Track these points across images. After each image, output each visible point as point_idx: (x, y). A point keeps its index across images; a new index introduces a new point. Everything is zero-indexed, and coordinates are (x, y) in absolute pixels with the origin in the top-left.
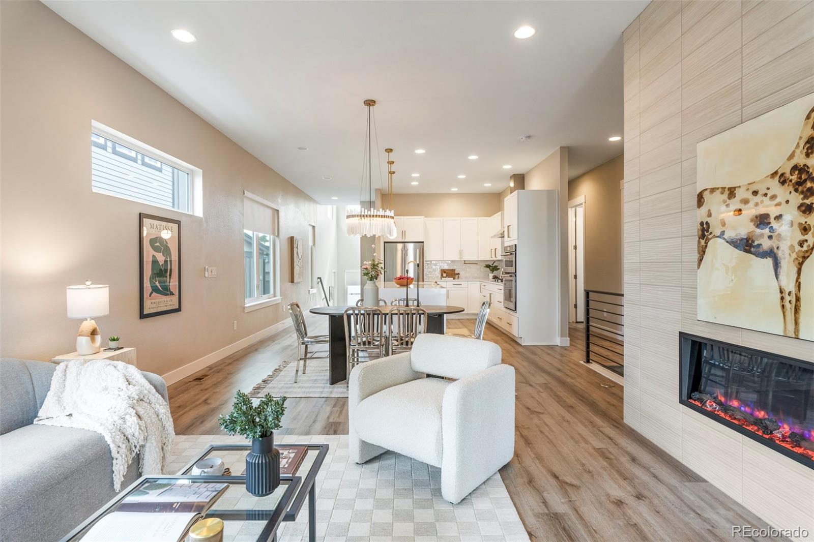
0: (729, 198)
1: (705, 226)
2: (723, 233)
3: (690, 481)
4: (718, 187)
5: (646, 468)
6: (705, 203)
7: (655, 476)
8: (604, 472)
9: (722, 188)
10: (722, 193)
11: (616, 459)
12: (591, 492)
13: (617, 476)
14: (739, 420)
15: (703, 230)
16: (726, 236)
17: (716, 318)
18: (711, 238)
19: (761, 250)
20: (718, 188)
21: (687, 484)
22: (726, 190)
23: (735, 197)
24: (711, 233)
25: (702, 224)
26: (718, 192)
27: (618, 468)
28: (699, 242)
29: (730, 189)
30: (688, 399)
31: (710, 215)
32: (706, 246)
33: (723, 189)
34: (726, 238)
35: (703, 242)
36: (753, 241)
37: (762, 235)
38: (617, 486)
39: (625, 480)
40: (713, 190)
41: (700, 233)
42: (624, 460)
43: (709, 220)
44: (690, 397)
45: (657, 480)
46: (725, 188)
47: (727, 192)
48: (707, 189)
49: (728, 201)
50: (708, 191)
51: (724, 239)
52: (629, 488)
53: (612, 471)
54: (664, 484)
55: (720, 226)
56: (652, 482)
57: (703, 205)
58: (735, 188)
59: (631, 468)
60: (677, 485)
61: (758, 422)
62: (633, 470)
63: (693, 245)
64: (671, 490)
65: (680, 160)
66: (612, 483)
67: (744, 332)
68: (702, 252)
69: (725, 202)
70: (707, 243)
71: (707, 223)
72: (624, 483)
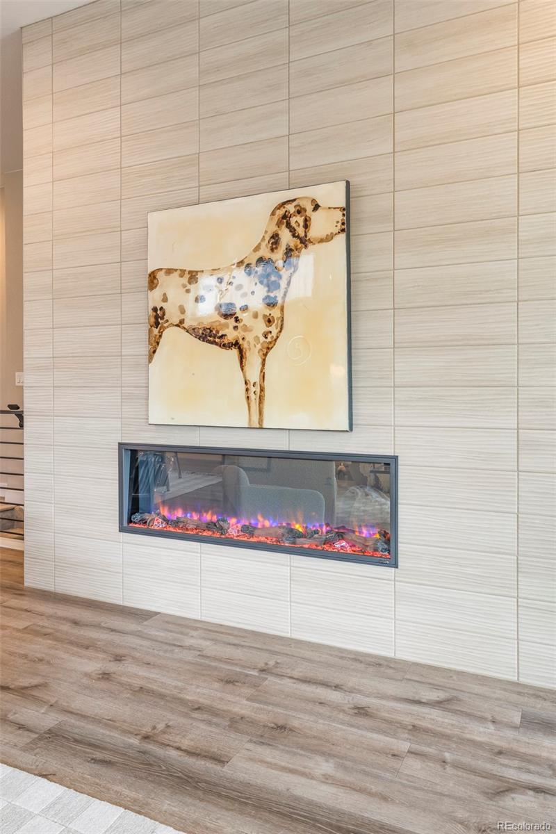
0: (190, 283)
1: (159, 312)
2: (182, 322)
3: (146, 620)
4: (177, 268)
5: (97, 626)
6: (159, 285)
7: (113, 630)
8: (57, 651)
9: (181, 270)
10: (181, 276)
11: (57, 631)
12: (65, 681)
13: (75, 649)
14: (192, 530)
15: (157, 317)
16: (186, 325)
17: (173, 419)
18: (167, 327)
19: (226, 342)
20: (176, 270)
21: (145, 623)
22: (187, 273)
23: (196, 282)
24: (167, 321)
25: (155, 309)
26: (176, 274)
27: (68, 639)
28: (150, 332)
29: (190, 272)
30: (128, 524)
31: (165, 299)
32: (160, 336)
33: (183, 271)
34: (186, 327)
35: (156, 331)
36: (218, 332)
37: (227, 326)
38: (86, 660)
39: (87, 649)
40: (169, 271)
41: (153, 320)
42: (65, 627)
43: (164, 305)
44: (130, 521)
45: (117, 634)
46: (185, 270)
47: (187, 276)
48: (162, 269)
49: (189, 287)
50: (164, 271)
51: (184, 328)
52: (101, 656)
53: (65, 646)
54: (127, 633)
55: (179, 313)
56: (116, 638)
57: (156, 287)
58: (197, 272)
59: (82, 632)
60: (139, 629)
61: (210, 526)
62: (85, 634)
63: (142, 333)
64: (138, 636)
65: (119, 229)
66: (79, 660)
67: (203, 431)
68: (154, 344)
69: (184, 286)
70: (162, 332)
71: (161, 308)
72: (89, 653)
